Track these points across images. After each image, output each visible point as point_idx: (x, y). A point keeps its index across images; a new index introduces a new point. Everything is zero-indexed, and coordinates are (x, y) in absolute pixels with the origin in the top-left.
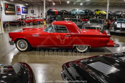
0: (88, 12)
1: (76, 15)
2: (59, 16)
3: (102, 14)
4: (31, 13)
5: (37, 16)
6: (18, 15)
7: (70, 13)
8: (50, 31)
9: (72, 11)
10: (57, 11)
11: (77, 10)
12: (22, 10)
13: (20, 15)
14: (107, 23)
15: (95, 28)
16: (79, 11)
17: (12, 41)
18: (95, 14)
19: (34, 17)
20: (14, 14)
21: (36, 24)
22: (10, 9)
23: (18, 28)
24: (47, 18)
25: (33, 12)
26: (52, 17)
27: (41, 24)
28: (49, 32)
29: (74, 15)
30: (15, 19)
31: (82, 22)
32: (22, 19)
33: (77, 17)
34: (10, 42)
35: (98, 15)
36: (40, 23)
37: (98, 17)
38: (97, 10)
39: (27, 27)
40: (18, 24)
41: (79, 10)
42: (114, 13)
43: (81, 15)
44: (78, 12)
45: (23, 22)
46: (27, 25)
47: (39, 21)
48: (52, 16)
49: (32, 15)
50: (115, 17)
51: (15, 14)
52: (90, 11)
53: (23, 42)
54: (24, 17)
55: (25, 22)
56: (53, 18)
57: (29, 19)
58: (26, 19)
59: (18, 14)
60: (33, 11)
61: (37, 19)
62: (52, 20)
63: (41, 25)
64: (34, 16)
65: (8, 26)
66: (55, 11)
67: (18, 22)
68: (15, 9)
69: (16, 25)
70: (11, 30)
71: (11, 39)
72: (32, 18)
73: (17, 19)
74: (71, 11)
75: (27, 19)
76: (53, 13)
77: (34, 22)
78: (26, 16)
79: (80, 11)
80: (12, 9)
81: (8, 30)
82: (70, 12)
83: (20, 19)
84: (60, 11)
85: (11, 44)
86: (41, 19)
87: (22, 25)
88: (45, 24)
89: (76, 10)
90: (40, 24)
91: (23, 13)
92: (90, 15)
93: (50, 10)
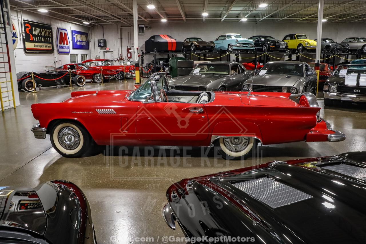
0: (264, 42)
1: (228, 50)
2: (181, 55)
3: (304, 49)
4: (98, 49)
5: (116, 56)
6: (60, 53)
7: (212, 47)
8: (146, 98)
9: (217, 39)
10: (173, 41)
11: (233, 38)
12: (73, 39)
13: (67, 53)
14: (318, 72)
15: (279, 89)
16: (239, 39)
17: (41, 126)
18: (287, 48)
19: (107, 61)
20: (50, 51)
21: (114, 80)
22: (40, 39)
23: (61, 91)
24: (146, 62)
25: (103, 45)
26: (160, 59)
27: (127, 79)
28: (143, 101)
29: (222, 51)
30: (52, 64)
31: (243, 71)
32: (72, 67)
33: (233, 56)
34: (34, 130)
35: (293, 51)
36: (123, 75)
37: (294, 57)
38: (292, 37)
39: (86, 88)
40: (59, 81)
41: (237, 36)
42: (343, 44)
43: (244, 52)
44: (234, 43)
45: (74, 74)
46: (87, 82)
47: (122, 72)
48: (158, 57)
49: (100, 53)
50: (344, 55)
51: (53, 50)
52: (269, 41)
53: (70, 130)
54: (79, 61)
55: (80, 74)
56: (162, 62)
57: (93, 65)
58: (82, 64)
59: (61, 50)
60: (105, 41)
61: (116, 64)
62: (159, 66)
63: (126, 82)
64: (108, 56)
65: (32, 86)
66: (169, 40)
67: (61, 74)
68: (52, 37)
69: (54, 84)
70: (40, 98)
71: (37, 123)
72: (100, 63)
73: (57, 66)
74: (213, 40)
75: (88, 64)
76: (163, 48)
77: (107, 75)
78: (83, 56)
79: (241, 39)
80: (44, 37)
81: (31, 98)
82: (212, 42)
83: (65, 66)
84: (183, 41)
85: (37, 137)
86: (129, 63)
87: (73, 82)
88: (137, 80)
89: (229, 36)
90: (124, 78)
91: (75, 47)
92: (272, 51)
93: (153, 37)
